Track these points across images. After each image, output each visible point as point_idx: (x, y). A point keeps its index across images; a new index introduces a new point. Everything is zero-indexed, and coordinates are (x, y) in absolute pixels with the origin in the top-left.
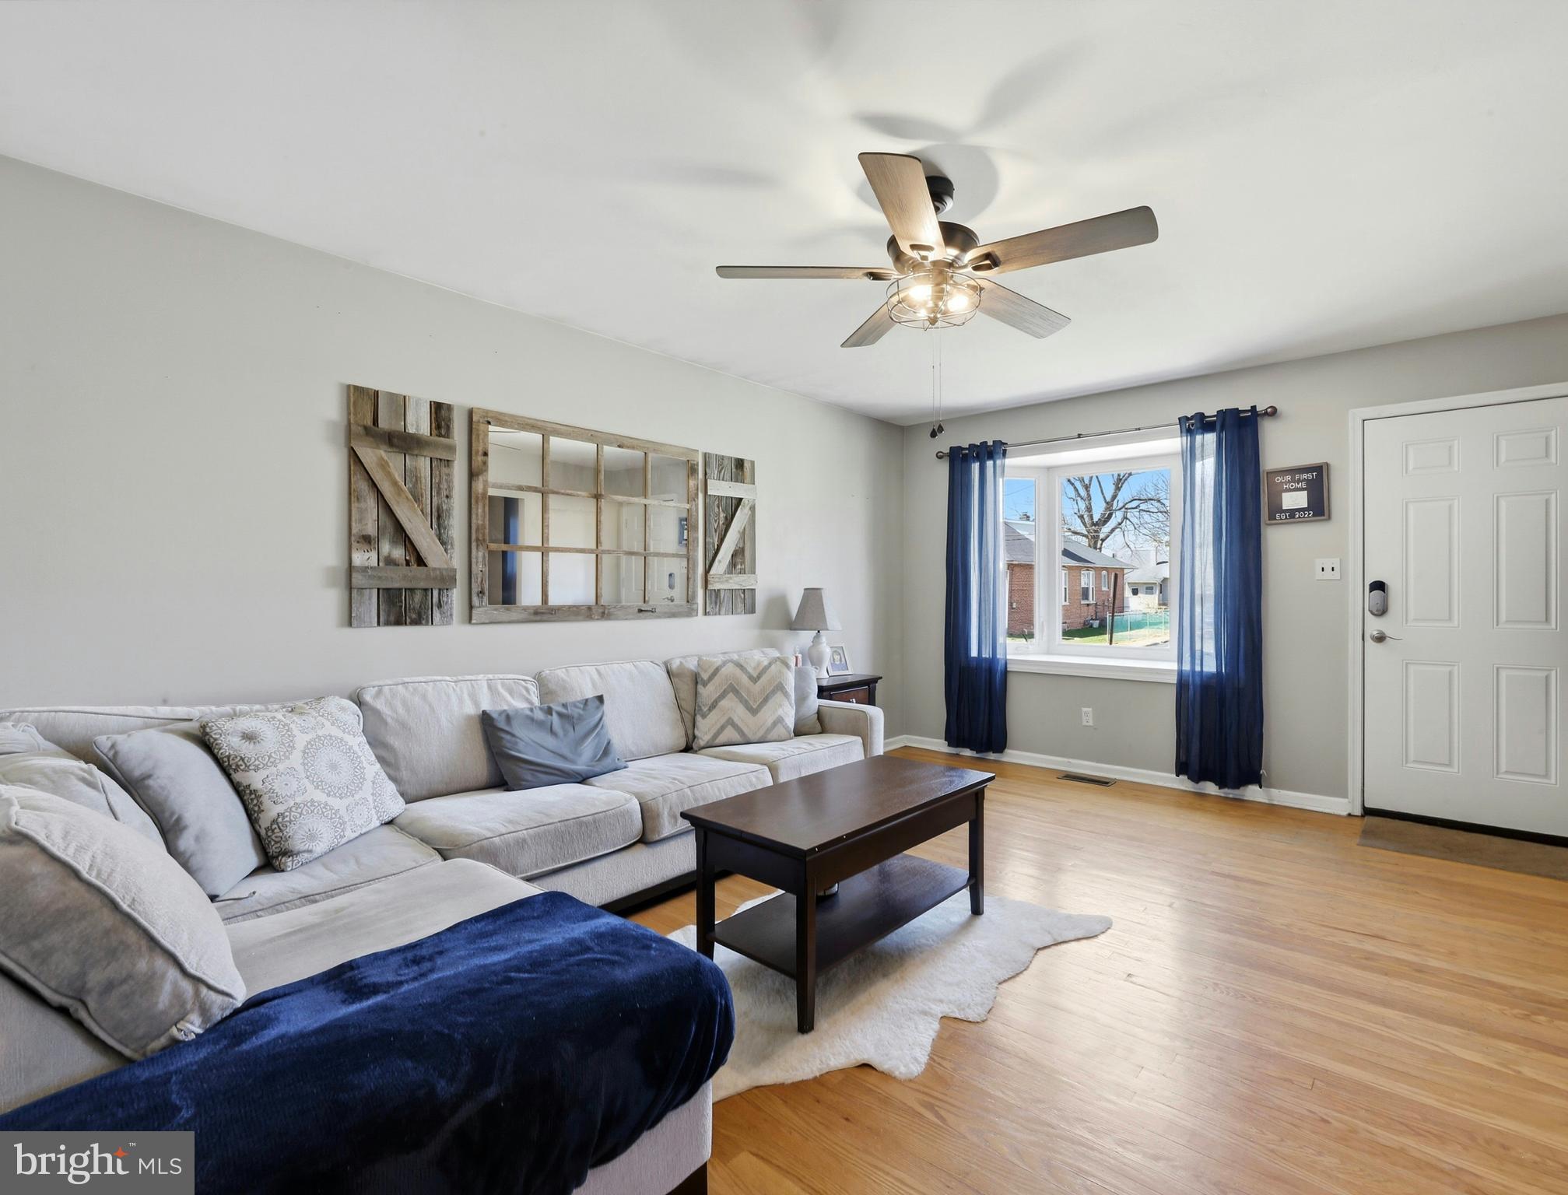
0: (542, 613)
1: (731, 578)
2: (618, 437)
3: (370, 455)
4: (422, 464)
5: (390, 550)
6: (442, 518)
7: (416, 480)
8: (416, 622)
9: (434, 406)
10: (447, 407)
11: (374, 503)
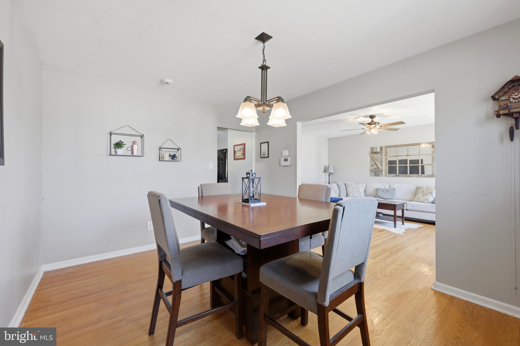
0: (397, 175)
2: (415, 144)
3: (372, 156)
4: (379, 155)
5: (375, 167)
6: (381, 162)
7: (378, 157)
8: (378, 176)
9: (381, 147)
10: (382, 147)
11: (373, 161)
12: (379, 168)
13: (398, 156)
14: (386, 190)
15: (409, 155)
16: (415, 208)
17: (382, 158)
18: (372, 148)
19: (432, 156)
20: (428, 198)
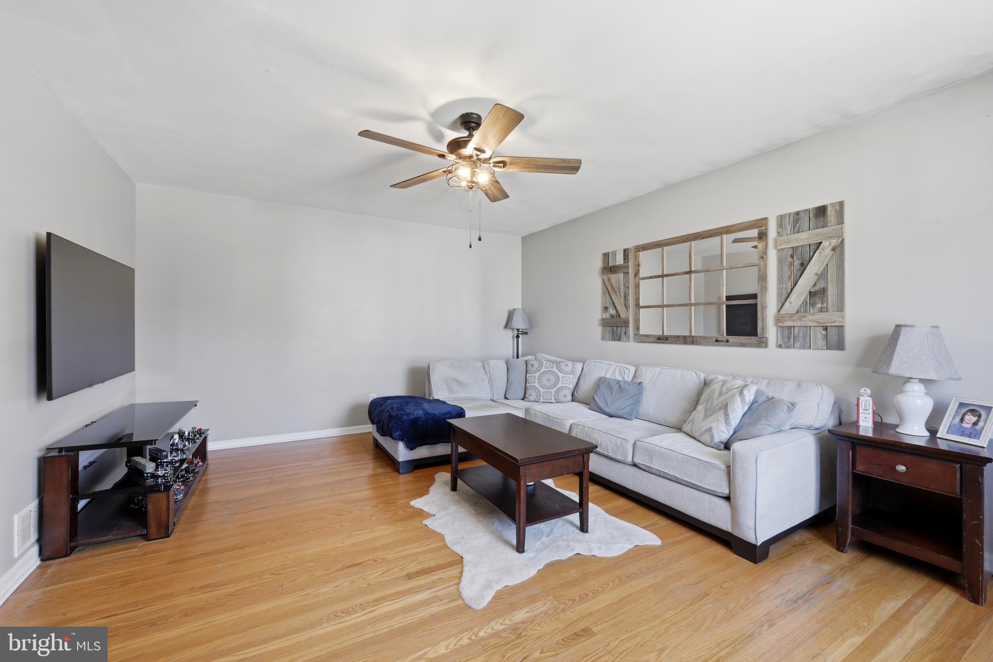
0: (662, 339)
1: (804, 317)
2: (708, 232)
3: (606, 278)
4: (621, 276)
5: (612, 311)
6: (626, 297)
7: (619, 282)
8: (619, 340)
9: (625, 250)
10: (628, 249)
11: (607, 295)
12: (620, 317)
13: (667, 276)
14: (619, 386)
15: (693, 269)
16: (656, 465)
17: (628, 285)
18: (606, 256)
19: (759, 270)
20: (714, 425)
